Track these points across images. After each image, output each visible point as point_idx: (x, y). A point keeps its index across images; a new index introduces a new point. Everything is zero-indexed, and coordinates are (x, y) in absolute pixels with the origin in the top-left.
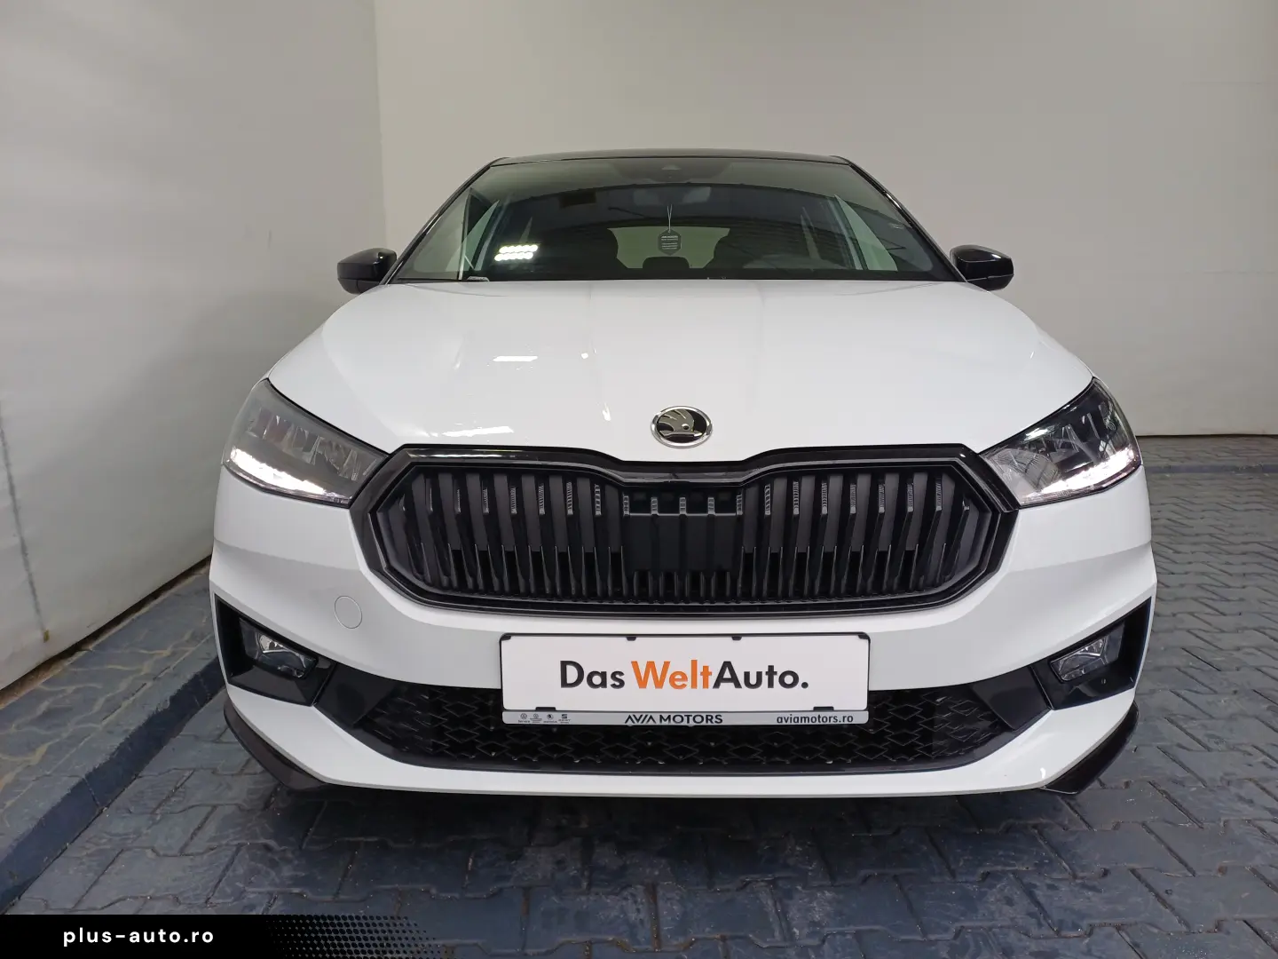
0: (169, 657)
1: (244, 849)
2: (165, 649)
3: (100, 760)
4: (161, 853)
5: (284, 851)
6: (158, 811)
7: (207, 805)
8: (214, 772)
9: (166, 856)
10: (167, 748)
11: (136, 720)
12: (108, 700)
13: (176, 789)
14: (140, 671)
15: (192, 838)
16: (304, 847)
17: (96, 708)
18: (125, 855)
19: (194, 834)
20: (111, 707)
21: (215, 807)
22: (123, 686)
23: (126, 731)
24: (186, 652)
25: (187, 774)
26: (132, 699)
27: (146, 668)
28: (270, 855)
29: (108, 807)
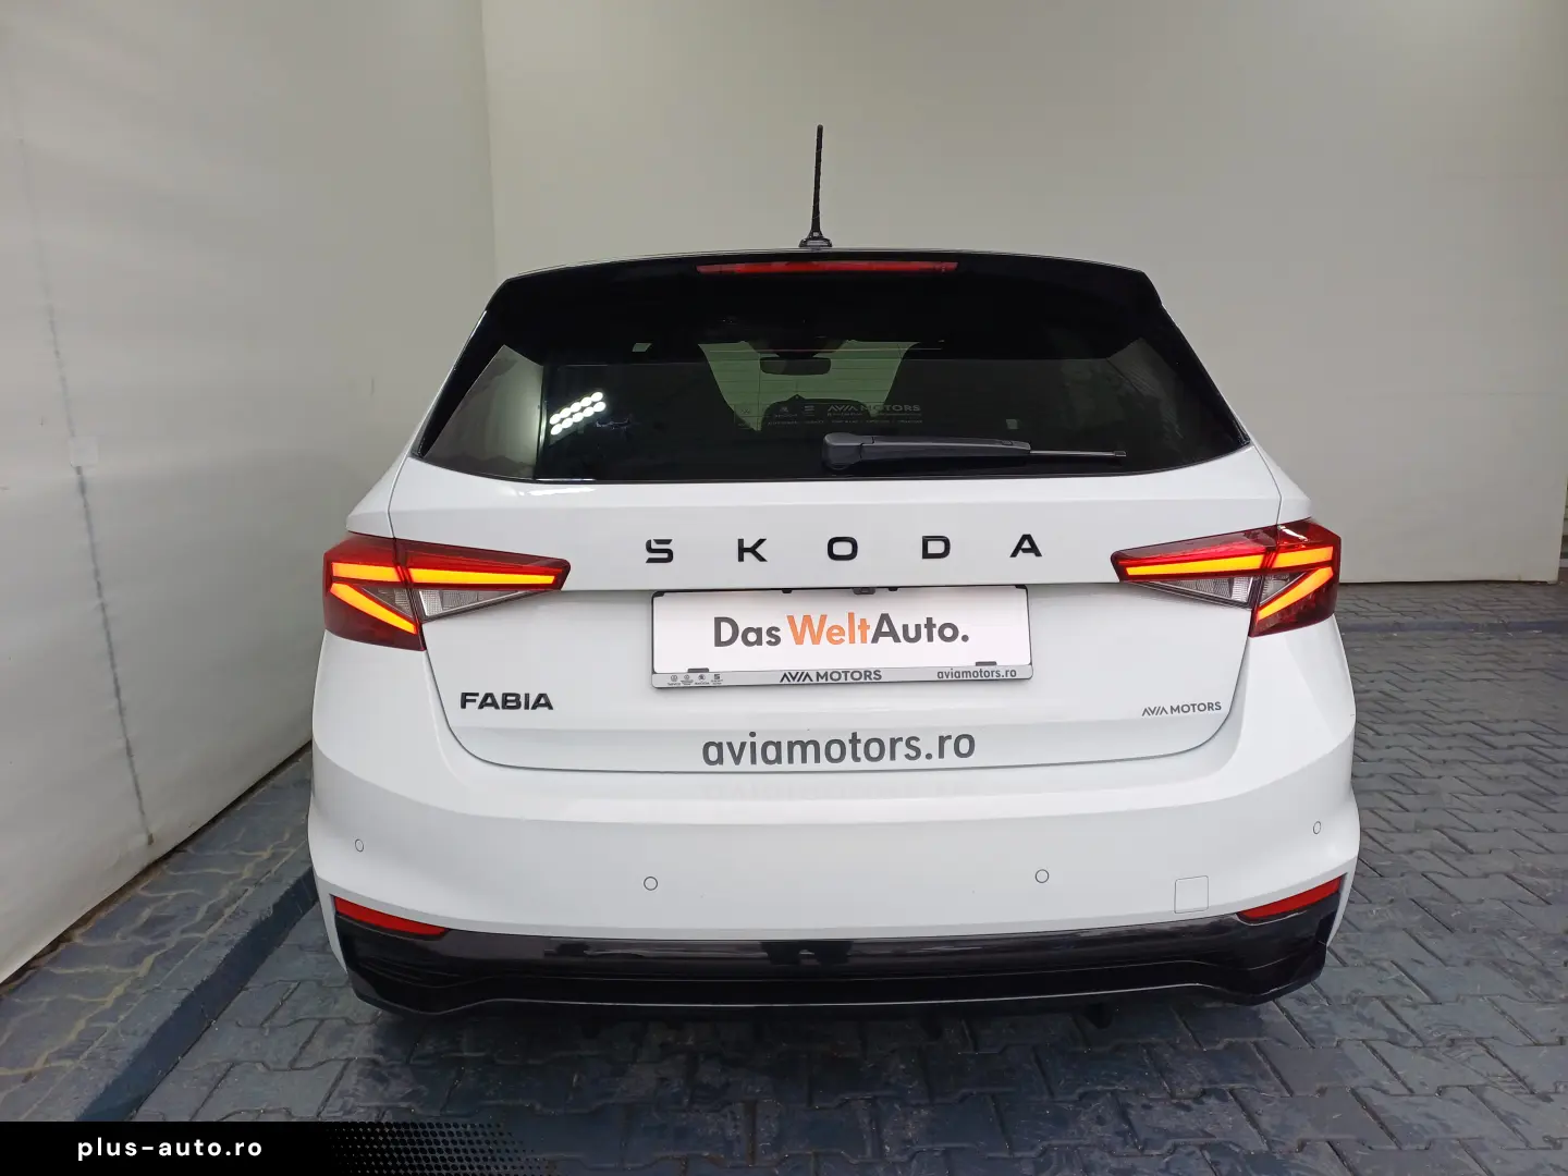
0: (269, 859)
1: (353, 1063)
2: (264, 849)
3: (207, 972)
4: (272, 1066)
5: (392, 1066)
6: (266, 1025)
7: (314, 1019)
8: (320, 983)
9: (275, 1070)
10: (270, 960)
11: (240, 930)
12: (210, 907)
13: (283, 1001)
14: (241, 875)
15: (300, 1053)
16: (411, 1062)
17: (200, 916)
18: (237, 1069)
19: (303, 1048)
20: (214, 914)
21: (322, 1021)
22: (224, 893)
23: (231, 942)
24: (287, 853)
25: (293, 985)
26: (234, 907)
27: (247, 873)
28: (377, 1069)
29: (216, 1019)
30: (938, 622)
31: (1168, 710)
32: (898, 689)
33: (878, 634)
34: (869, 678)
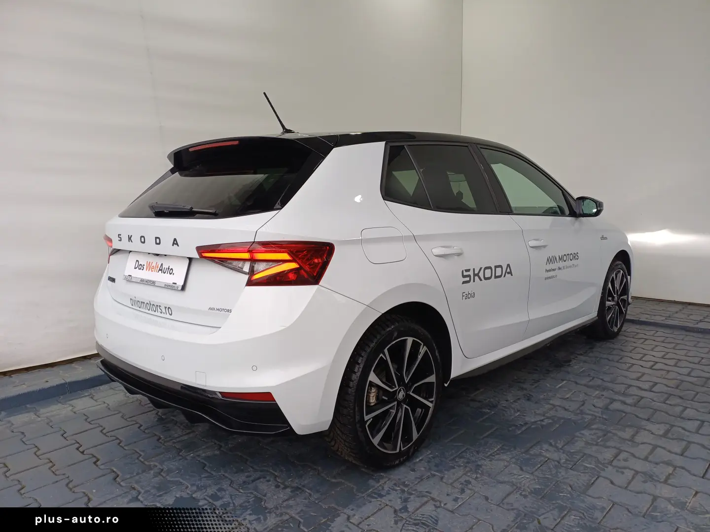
30: (170, 268)
31: (216, 309)
32: (158, 288)
33: (160, 270)
34: (152, 283)
